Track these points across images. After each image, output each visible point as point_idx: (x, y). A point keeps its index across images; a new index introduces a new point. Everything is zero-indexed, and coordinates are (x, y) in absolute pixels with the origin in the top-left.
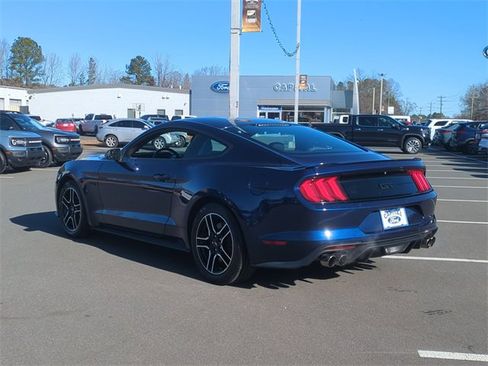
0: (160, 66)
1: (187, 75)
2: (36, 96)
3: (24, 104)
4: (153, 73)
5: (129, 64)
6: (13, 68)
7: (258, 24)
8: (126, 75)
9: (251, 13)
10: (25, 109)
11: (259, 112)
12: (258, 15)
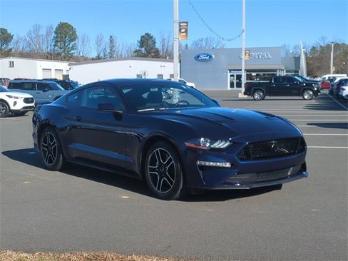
0: (164, 40)
1: (187, 45)
2: (74, 67)
3: (65, 73)
4: (158, 45)
5: (139, 40)
6: (55, 45)
7: (187, 35)
8: (138, 48)
9: (183, 31)
10: (67, 77)
11: (229, 74)
12: (186, 31)
